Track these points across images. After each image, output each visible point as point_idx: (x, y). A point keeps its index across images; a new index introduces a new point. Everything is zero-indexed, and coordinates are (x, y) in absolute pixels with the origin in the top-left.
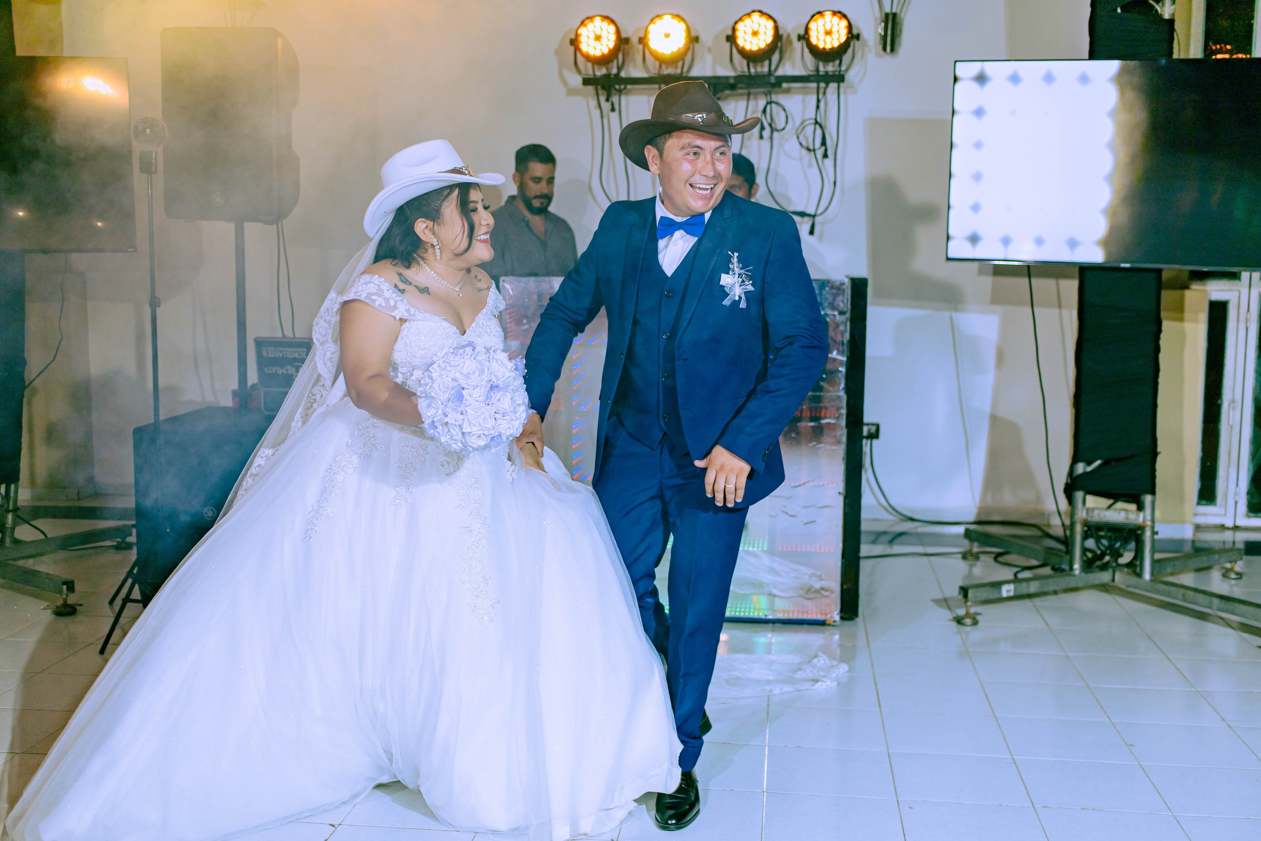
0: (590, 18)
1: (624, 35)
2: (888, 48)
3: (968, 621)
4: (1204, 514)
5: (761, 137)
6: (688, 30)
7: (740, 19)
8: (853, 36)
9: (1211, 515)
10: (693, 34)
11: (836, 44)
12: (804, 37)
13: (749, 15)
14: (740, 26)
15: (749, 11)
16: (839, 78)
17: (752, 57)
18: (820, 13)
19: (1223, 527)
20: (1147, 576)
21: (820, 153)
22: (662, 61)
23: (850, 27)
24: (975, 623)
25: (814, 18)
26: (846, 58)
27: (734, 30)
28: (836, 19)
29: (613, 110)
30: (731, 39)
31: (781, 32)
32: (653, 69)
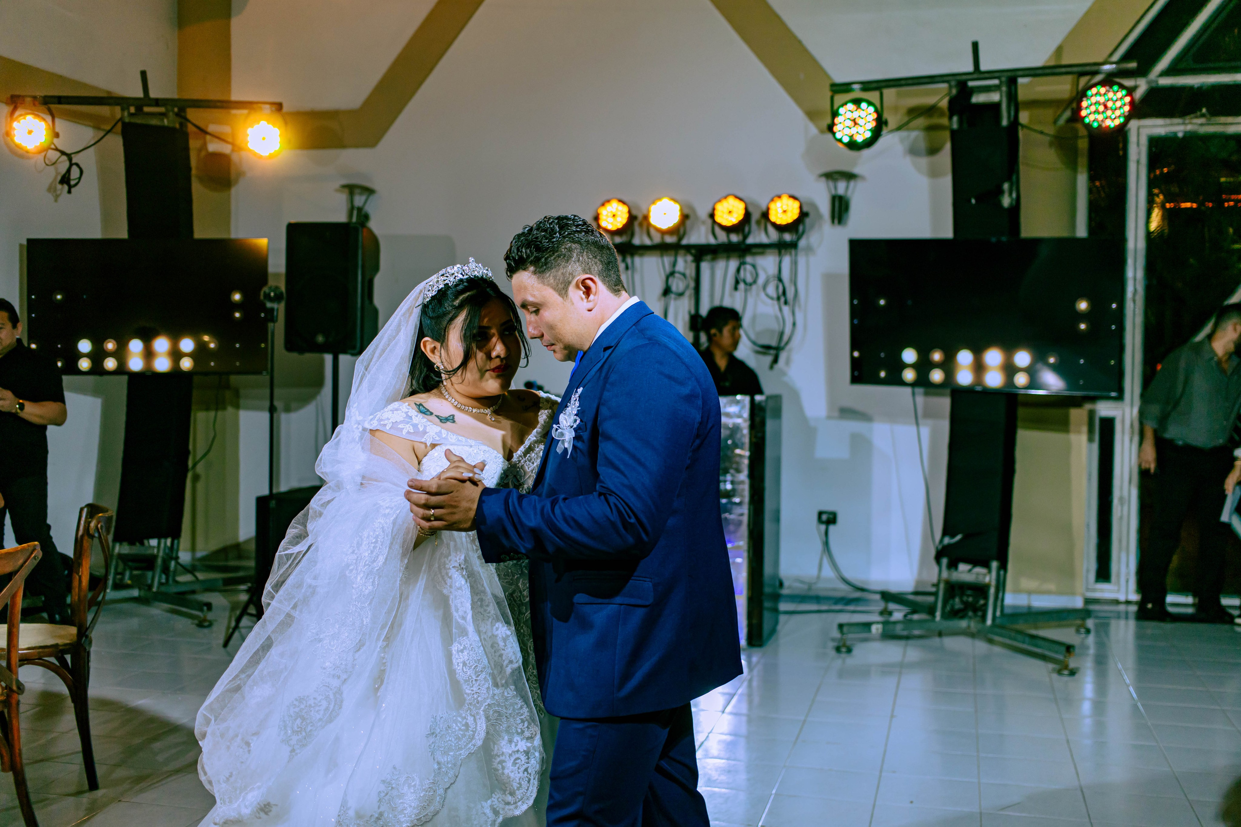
0: (608, 201)
1: (634, 212)
2: (836, 221)
3: (844, 650)
4: (1102, 591)
5: (736, 288)
6: (681, 210)
7: (720, 201)
8: (803, 215)
9: (1105, 591)
10: (686, 211)
11: (790, 221)
12: (765, 215)
13: (726, 198)
14: (719, 207)
15: (724, 194)
16: (793, 245)
17: (728, 230)
18: (779, 197)
19: (1117, 602)
20: (989, 622)
21: (782, 299)
22: (663, 233)
23: (801, 207)
24: (849, 650)
25: (775, 199)
26: (801, 228)
27: (714, 209)
28: (791, 201)
29: (627, 268)
30: (712, 216)
31: (751, 209)
32: (657, 239)
